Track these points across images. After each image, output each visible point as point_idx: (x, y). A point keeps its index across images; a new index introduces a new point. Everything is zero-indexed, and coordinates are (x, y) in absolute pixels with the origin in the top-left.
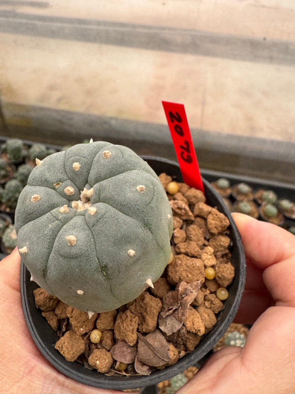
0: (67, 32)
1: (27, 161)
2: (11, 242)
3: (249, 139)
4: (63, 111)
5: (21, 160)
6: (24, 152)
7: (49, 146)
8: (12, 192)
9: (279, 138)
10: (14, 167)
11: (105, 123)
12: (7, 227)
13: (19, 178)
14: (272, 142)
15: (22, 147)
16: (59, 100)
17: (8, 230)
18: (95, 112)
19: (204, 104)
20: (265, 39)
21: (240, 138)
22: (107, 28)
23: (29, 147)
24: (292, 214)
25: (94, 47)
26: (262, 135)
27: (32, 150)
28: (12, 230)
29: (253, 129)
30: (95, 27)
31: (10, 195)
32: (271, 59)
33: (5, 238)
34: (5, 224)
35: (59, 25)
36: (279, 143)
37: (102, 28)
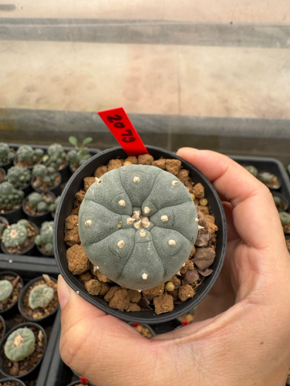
0: (39, 32)
1: (15, 163)
2: (11, 241)
3: (226, 120)
4: (44, 111)
5: (9, 162)
6: (11, 155)
7: (35, 146)
8: (5, 194)
9: (253, 116)
10: (3, 170)
11: (87, 118)
12: (5, 228)
13: (9, 180)
14: (247, 120)
15: (9, 150)
16: (38, 101)
17: (7, 231)
18: (76, 109)
19: (179, 90)
20: (231, 23)
21: (217, 120)
22: (80, 25)
23: (16, 149)
24: (273, 184)
25: (68, 45)
26: (237, 115)
27: (18, 152)
28: (10, 230)
29: (228, 110)
30: (66, 26)
31: (4, 197)
32: (239, 42)
33: (4, 239)
34: (3, 225)
35: (31, 26)
36: (254, 121)
37: (74, 25)
